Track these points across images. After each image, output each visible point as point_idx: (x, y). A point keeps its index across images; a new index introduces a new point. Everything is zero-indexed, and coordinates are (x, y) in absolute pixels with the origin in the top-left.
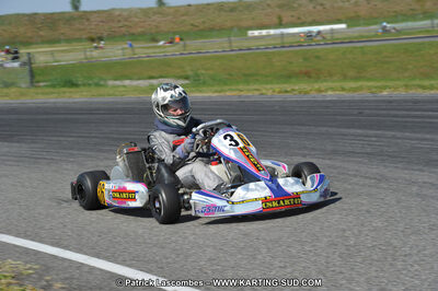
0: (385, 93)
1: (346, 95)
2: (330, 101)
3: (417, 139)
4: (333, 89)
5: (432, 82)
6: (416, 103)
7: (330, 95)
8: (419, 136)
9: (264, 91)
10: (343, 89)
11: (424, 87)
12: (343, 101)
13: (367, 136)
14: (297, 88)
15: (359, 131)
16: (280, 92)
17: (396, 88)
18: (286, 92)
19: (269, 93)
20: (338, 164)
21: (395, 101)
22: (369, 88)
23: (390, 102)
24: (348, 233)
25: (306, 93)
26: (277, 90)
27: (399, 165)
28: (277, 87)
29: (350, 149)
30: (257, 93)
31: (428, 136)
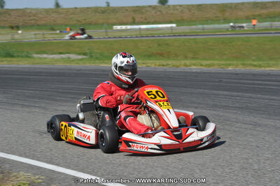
0: (230, 68)
1: (205, 69)
2: (196, 72)
3: (267, 99)
4: (194, 65)
5: (260, 63)
6: (254, 76)
7: (194, 68)
8: (267, 97)
9: (149, 65)
10: (202, 65)
11: (255, 66)
12: (205, 73)
13: (232, 96)
14: (170, 63)
15: (225, 93)
16: (159, 65)
17: (237, 66)
18: (163, 65)
19: (153, 66)
20: (221, 114)
21: (240, 74)
22: (219, 65)
23: (237, 74)
24: (250, 161)
25: (177, 67)
26: (157, 64)
27: (263, 116)
28: (158, 62)
29: (224, 104)
30: (144, 65)
31: (274, 97)
